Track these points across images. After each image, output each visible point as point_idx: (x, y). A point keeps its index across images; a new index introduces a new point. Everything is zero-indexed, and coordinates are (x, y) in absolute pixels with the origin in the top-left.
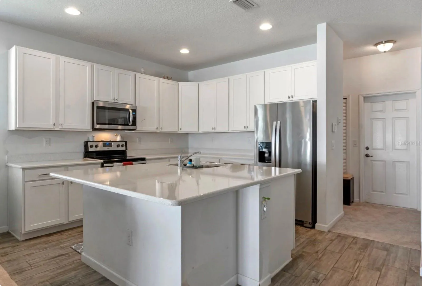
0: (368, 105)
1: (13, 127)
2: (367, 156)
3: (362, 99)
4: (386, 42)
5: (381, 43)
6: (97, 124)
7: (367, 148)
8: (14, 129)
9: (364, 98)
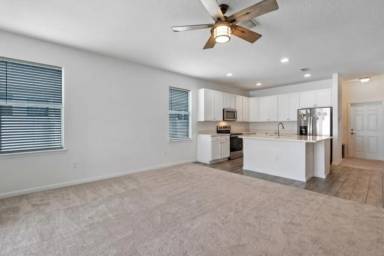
0: (353, 108)
1: (202, 119)
2: (352, 134)
3: (349, 105)
4: (365, 78)
5: (363, 78)
6: (226, 118)
7: (352, 130)
8: (204, 121)
9: (351, 104)
